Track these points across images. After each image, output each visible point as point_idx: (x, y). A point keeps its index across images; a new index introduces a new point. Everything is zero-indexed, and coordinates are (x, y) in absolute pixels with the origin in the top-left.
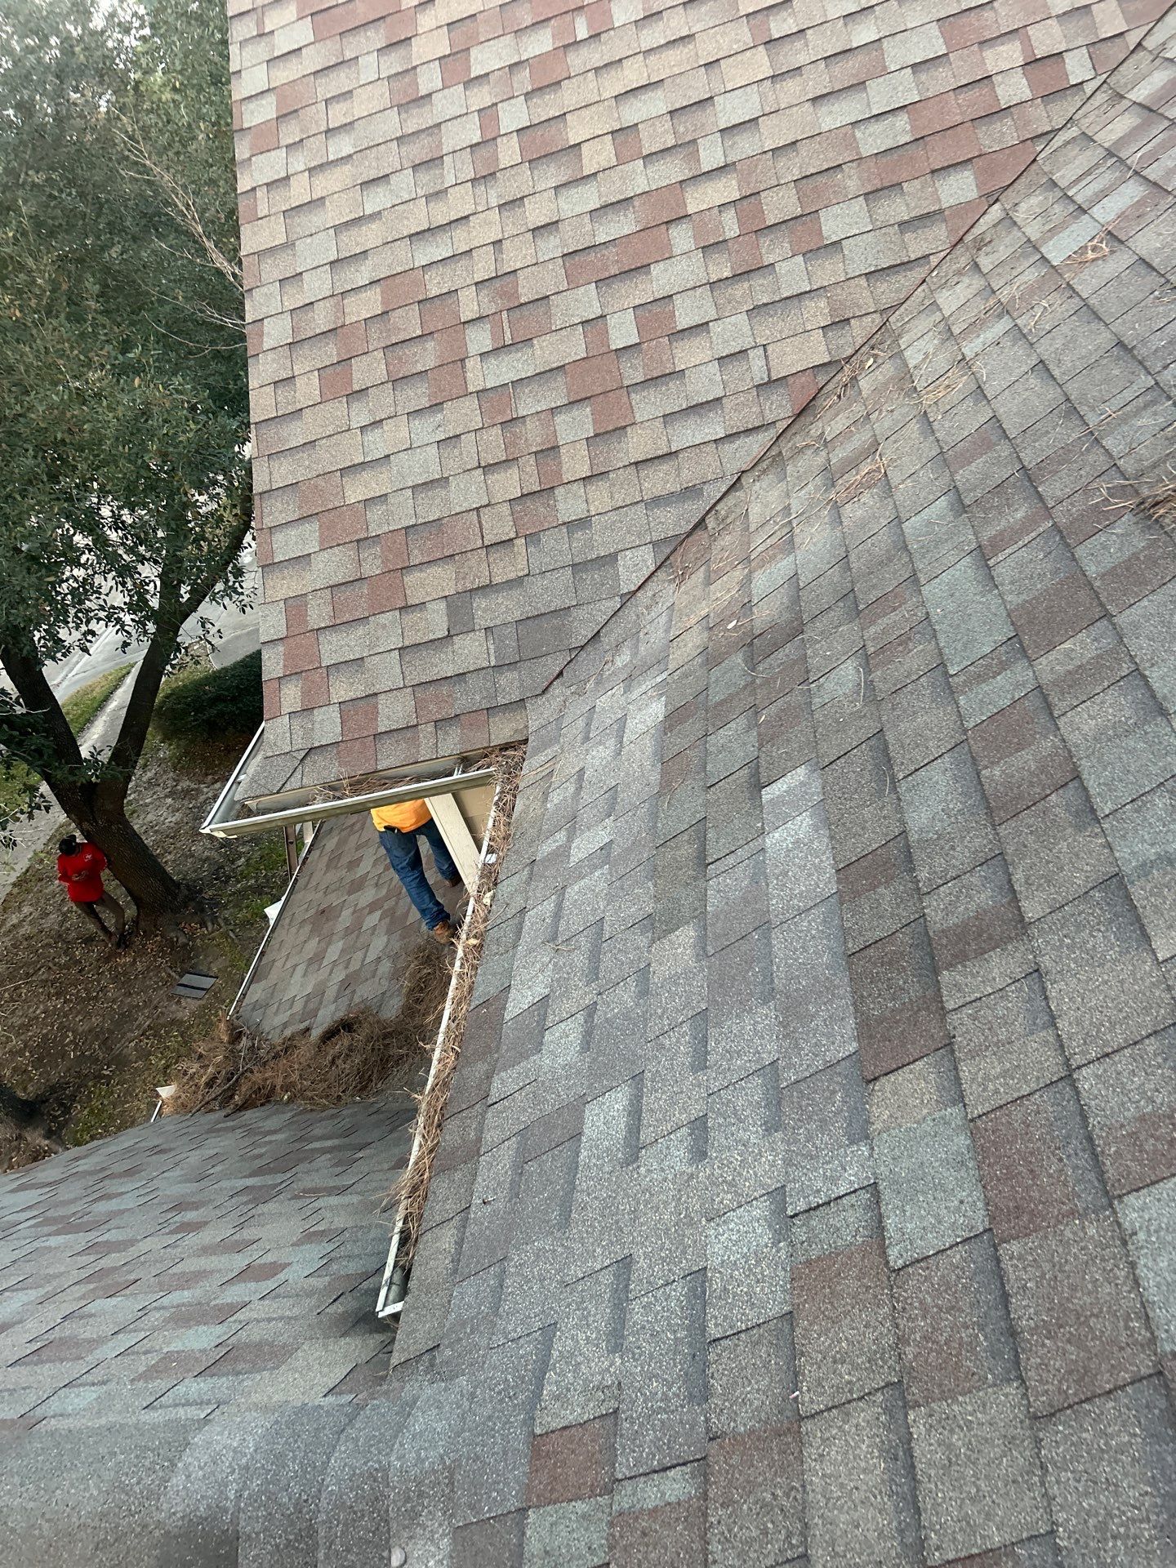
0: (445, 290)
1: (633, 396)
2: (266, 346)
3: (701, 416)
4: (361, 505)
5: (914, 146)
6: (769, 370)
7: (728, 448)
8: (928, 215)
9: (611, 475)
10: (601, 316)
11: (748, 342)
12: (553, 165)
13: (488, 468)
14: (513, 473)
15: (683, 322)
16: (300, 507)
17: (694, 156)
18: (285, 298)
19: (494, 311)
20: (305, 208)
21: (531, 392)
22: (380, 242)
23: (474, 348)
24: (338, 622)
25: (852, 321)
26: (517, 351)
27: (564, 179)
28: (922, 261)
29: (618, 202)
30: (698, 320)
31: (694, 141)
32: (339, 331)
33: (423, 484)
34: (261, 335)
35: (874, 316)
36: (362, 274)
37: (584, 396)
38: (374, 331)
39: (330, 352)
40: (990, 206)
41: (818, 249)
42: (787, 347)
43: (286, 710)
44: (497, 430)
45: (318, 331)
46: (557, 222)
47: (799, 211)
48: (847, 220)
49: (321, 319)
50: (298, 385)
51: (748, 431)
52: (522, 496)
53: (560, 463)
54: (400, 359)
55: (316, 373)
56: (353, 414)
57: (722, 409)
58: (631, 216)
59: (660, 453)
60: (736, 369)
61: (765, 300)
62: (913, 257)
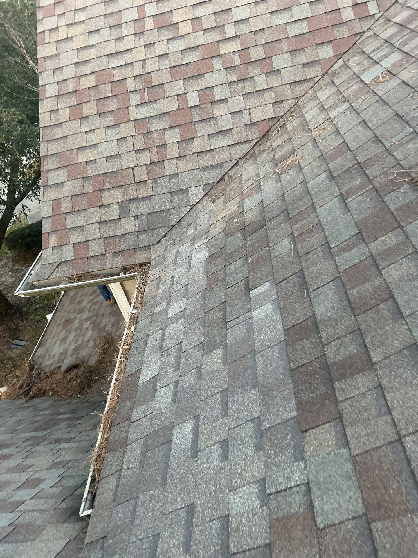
0: (122, 78)
1: (197, 126)
2: (47, 96)
3: (223, 136)
4: (85, 163)
5: (309, 34)
6: (251, 119)
7: (234, 149)
8: (314, 62)
9: (187, 157)
10: (185, 93)
11: (242, 107)
12: (166, 30)
13: (137, 151)
14: (148, 154)
15: (217, 98)
16: (60, 163)
17: (223, 31)
18: (55, 77)
19: (141, 88)
20: (65, 41)
21: (156, 122)
22: (95, 57)
23: (133, 103)
24: (74, 210)
25: (284, 102)
26: (150, 105)
27: (171, 37)
28: (311, 80)
29: (193, 47)
30: (223, 97)
31: (223, 25)
32: (77, 92)
33: (110, 156)
34: (45, 91)
35: (292, 100)
36: (87, 69)
37: (177, 124)
38: (92, 92)
39: (73, 100)
40: (338, 60)
41: (271, 72)
42: (258, 110)
43: (51, 245)
44: (142, 136)
45: (69, 91)
46: (168, 54)
47: (264, 56)
48: (283, 61)
49: (70, 86)
50: (60, 113)
51: (242, 143)
52: (151, 163)
53: (167, 151)
54: (102, 105)
55: (68, 108)
56: (82, 126)
57: (232, 133)
58: (198, 54)
59: (207, 149)
60: (238, 117)
61: (250, 91)
62: (308, 78)
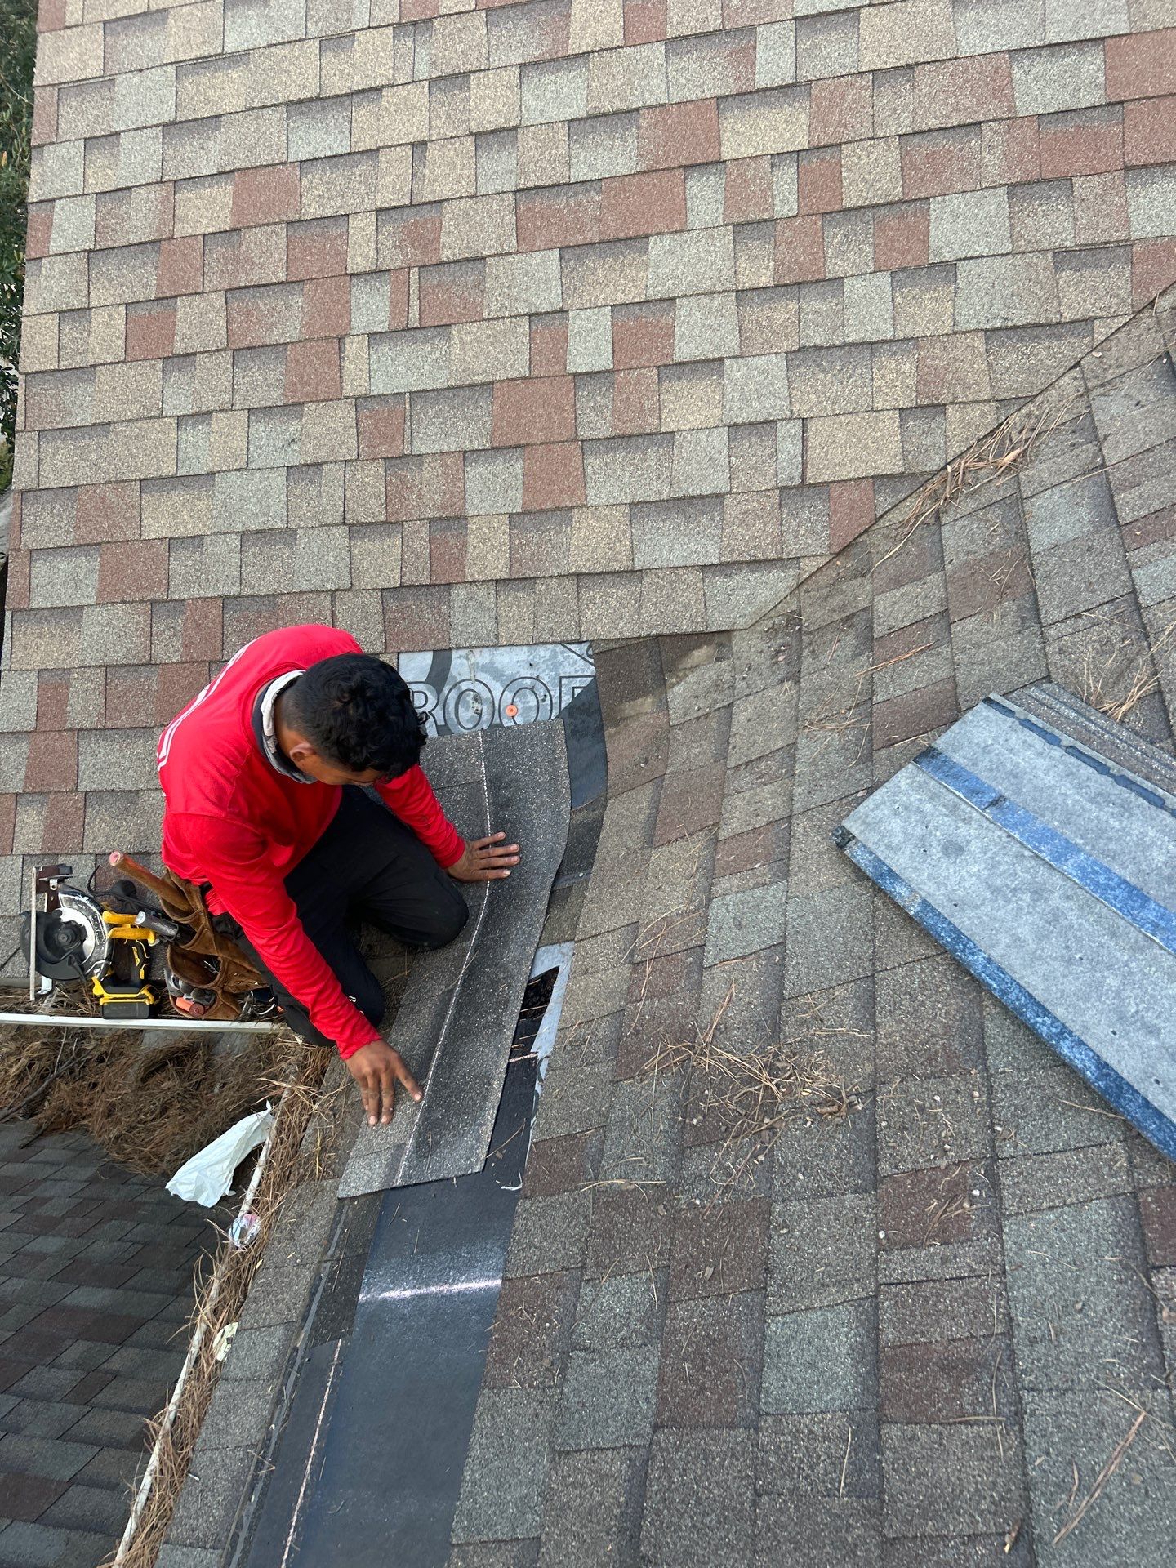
0: (330, 212)
1: (590, 458)
2: (53, 249)
3: (688, 519)
4: (164, 546)
5: (1104, 114)
6: (804, 464)
7: (720, 584)
8: (1105, 247)
9: (540, 586)
10: (561, 311)
11: (779, 409)
12: (523, 24)
13: (356, 530)
14: (394, 544)
15: (684, 351)
16: (77, 528)
17: (746, 57)
18: (90, 172)
19: (398, 264)
20: (137, 22)
21: (437, 416)
22: (240, 104)
23: (360, 323)
24: (109, 724)
25: (950, 410)
26: (426, 341)
27: (537, 53)
28: (1080, 328)
29: (615, 113)
30: (708, 352)
31: (750, 30)
32: (164, 244)
33: (258, 532)
34: (48, 226)
35: (986, 408)
36: (208, 156)
37: (514, 440)
38: (217, 252)
39: (143, 280)
41: (918, 268)
42: (840, 430)
43: (20, 848)
44: (377, 468)
45: (133, 239)
46: (515, 128)
47: (898, 193)
48: (974, 226)
49: (139, 220)
50: (94, 323)
51: (757, 564)
52: (402, 586)
53: (465, 545)
54: (249, 314)
55: (122, 308)
56: (169, 391)
57: (721, 514)
58: (632, 143)
59: (616, 566)
60: (754, 449)
61: (818, 340)
62: (1068, 316)
